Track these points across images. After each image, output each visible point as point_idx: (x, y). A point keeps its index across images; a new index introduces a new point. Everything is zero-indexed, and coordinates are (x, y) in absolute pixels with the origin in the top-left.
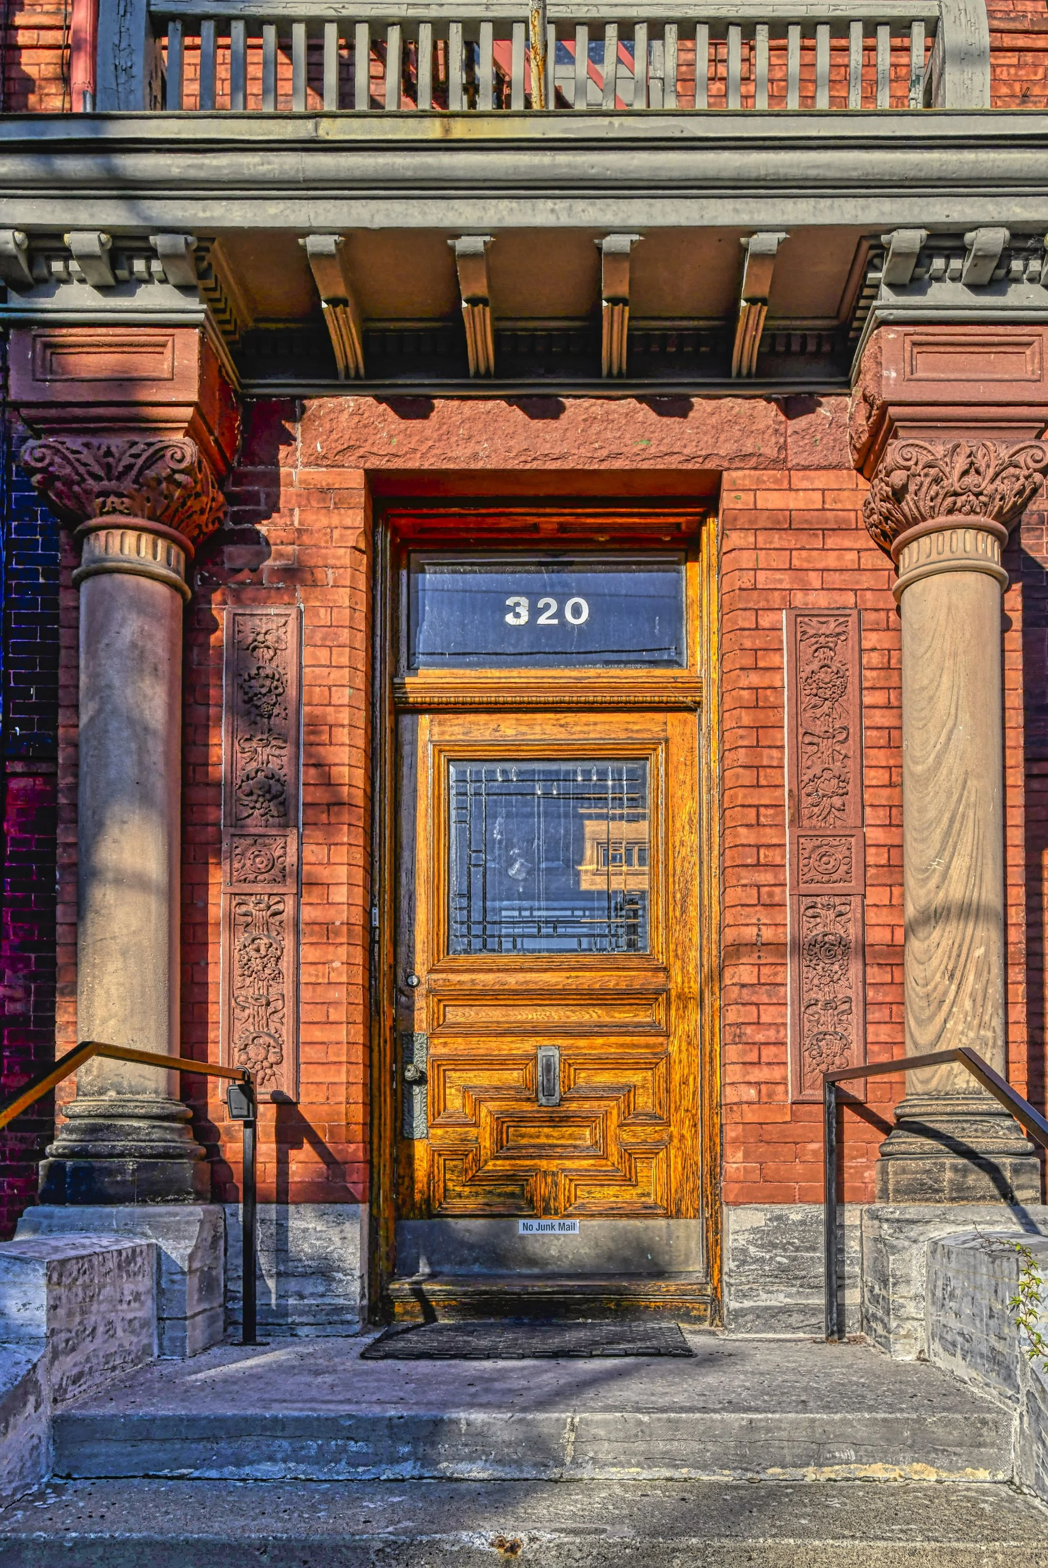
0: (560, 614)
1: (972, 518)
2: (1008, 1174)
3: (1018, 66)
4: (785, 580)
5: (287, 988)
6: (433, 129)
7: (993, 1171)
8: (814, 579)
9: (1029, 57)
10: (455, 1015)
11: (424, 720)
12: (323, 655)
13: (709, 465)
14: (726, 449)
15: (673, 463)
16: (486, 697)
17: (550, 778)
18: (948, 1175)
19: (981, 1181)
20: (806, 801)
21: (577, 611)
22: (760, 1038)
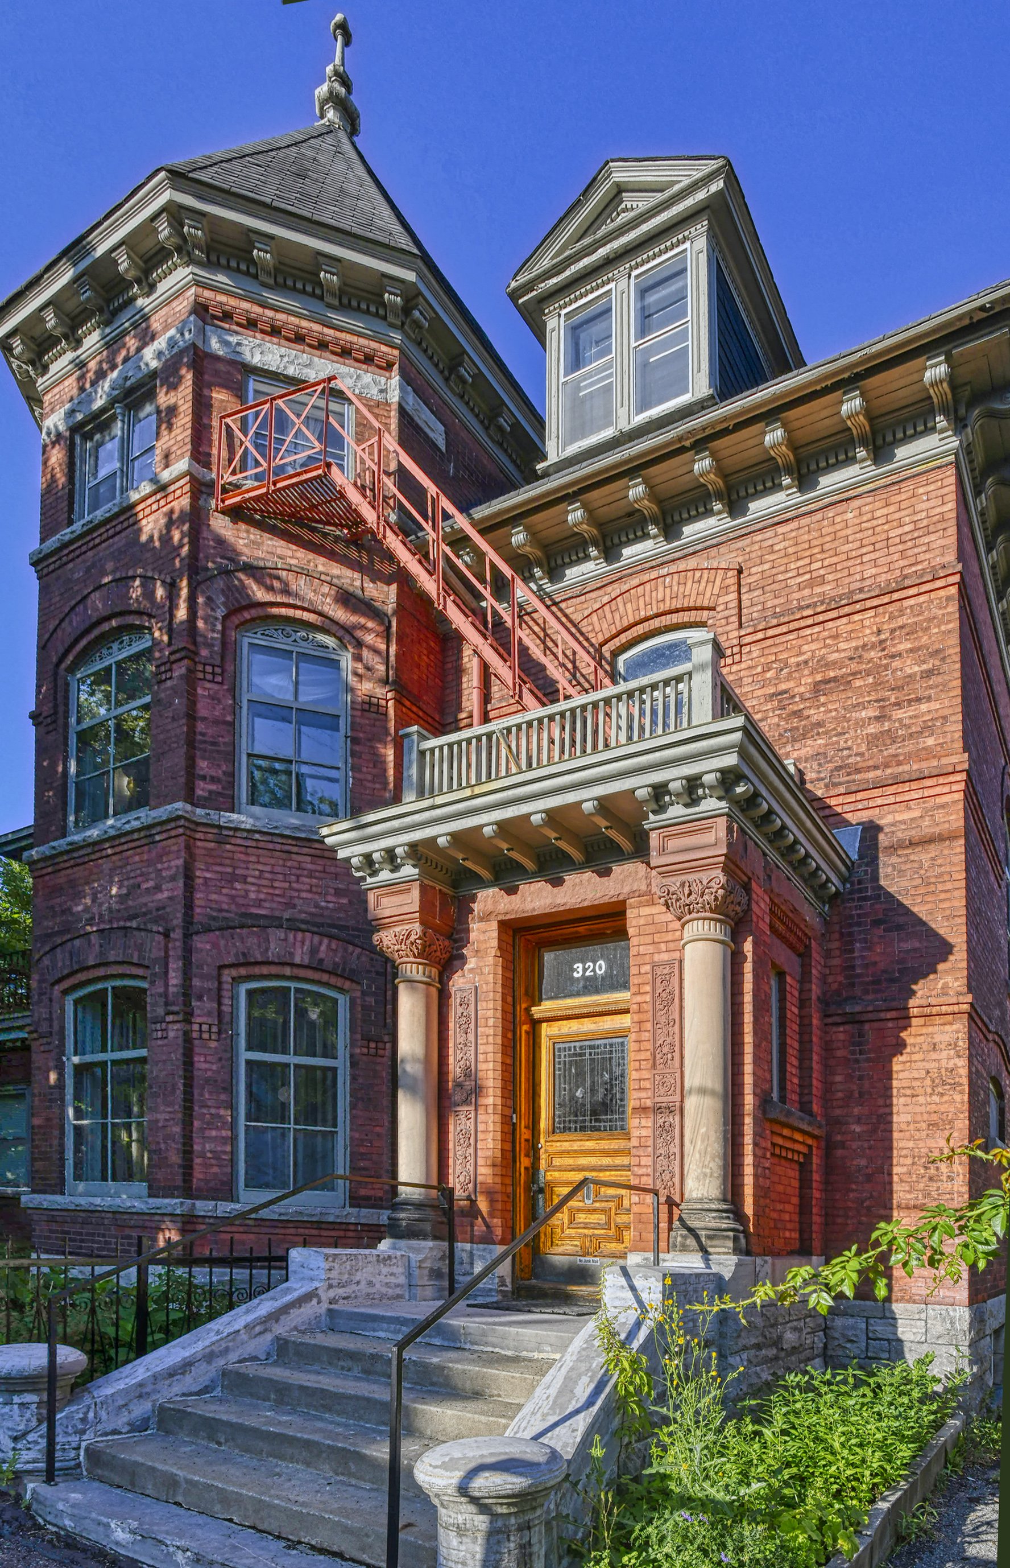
0: (594, 970)
1: (700, 915)
2: (703, 1240)
3: (875, 616)
4: (651, 949)
5: (471, 1150)
6: (468, 793)
7: (697, 1238)
8: (663, 946)
9: (881, 609)
10: (557, 1162)
11: (544, 1025)
12: (484, 1004)
13: (621, 898)
14: (626, 890)
15: (606, 899)
16: (564, 1013)
17: (591, 1047)
18: (679, 1239)
19: (691, 1242)
20: (658, 1056)
21: (600, 968)
22: (640, 1172)
